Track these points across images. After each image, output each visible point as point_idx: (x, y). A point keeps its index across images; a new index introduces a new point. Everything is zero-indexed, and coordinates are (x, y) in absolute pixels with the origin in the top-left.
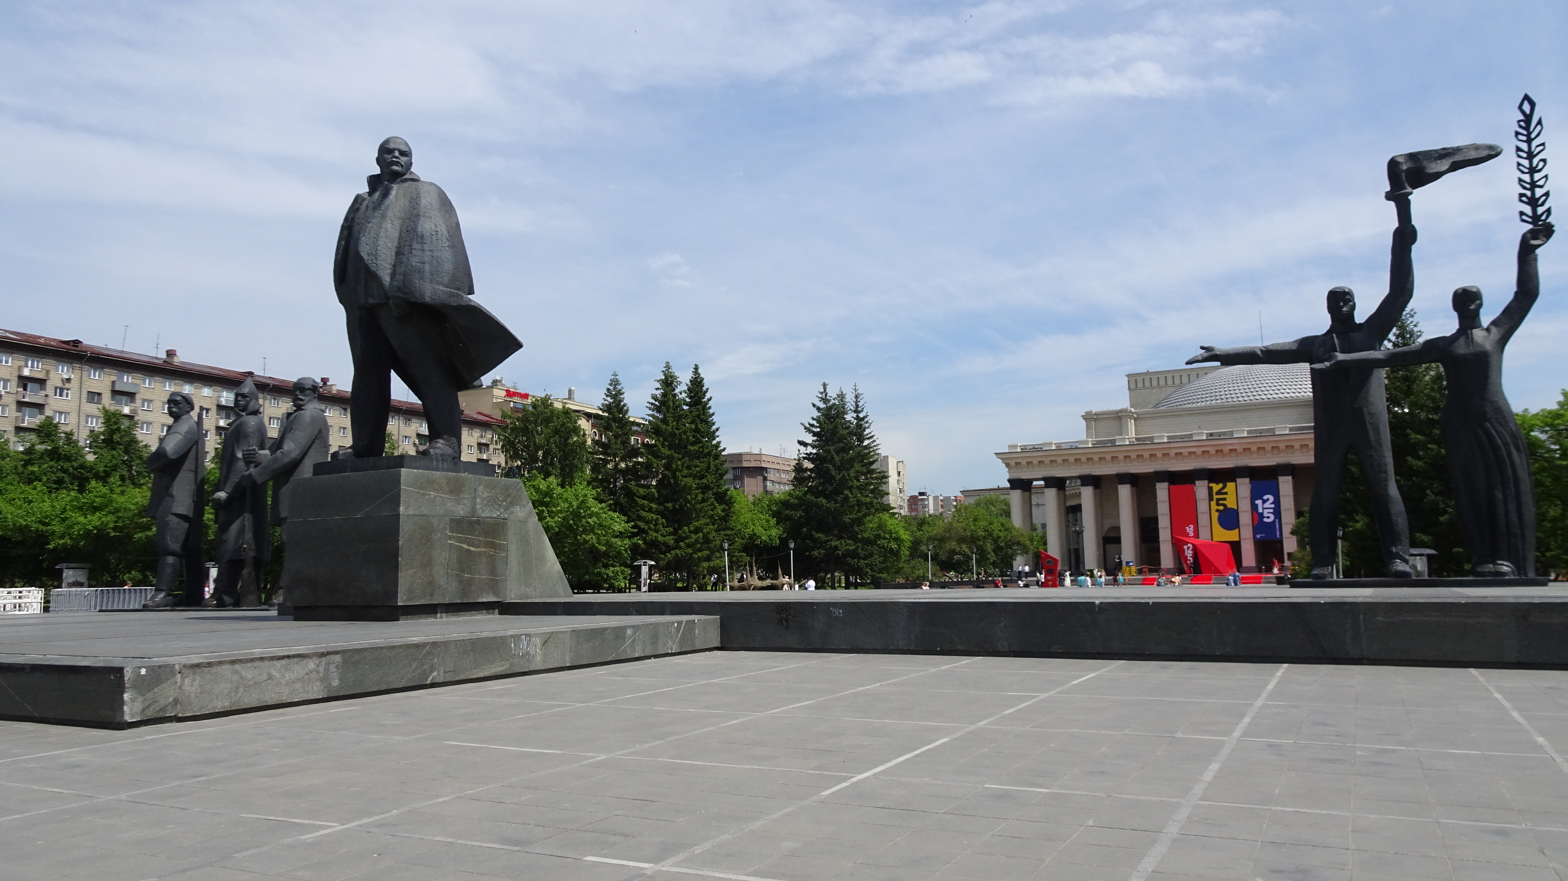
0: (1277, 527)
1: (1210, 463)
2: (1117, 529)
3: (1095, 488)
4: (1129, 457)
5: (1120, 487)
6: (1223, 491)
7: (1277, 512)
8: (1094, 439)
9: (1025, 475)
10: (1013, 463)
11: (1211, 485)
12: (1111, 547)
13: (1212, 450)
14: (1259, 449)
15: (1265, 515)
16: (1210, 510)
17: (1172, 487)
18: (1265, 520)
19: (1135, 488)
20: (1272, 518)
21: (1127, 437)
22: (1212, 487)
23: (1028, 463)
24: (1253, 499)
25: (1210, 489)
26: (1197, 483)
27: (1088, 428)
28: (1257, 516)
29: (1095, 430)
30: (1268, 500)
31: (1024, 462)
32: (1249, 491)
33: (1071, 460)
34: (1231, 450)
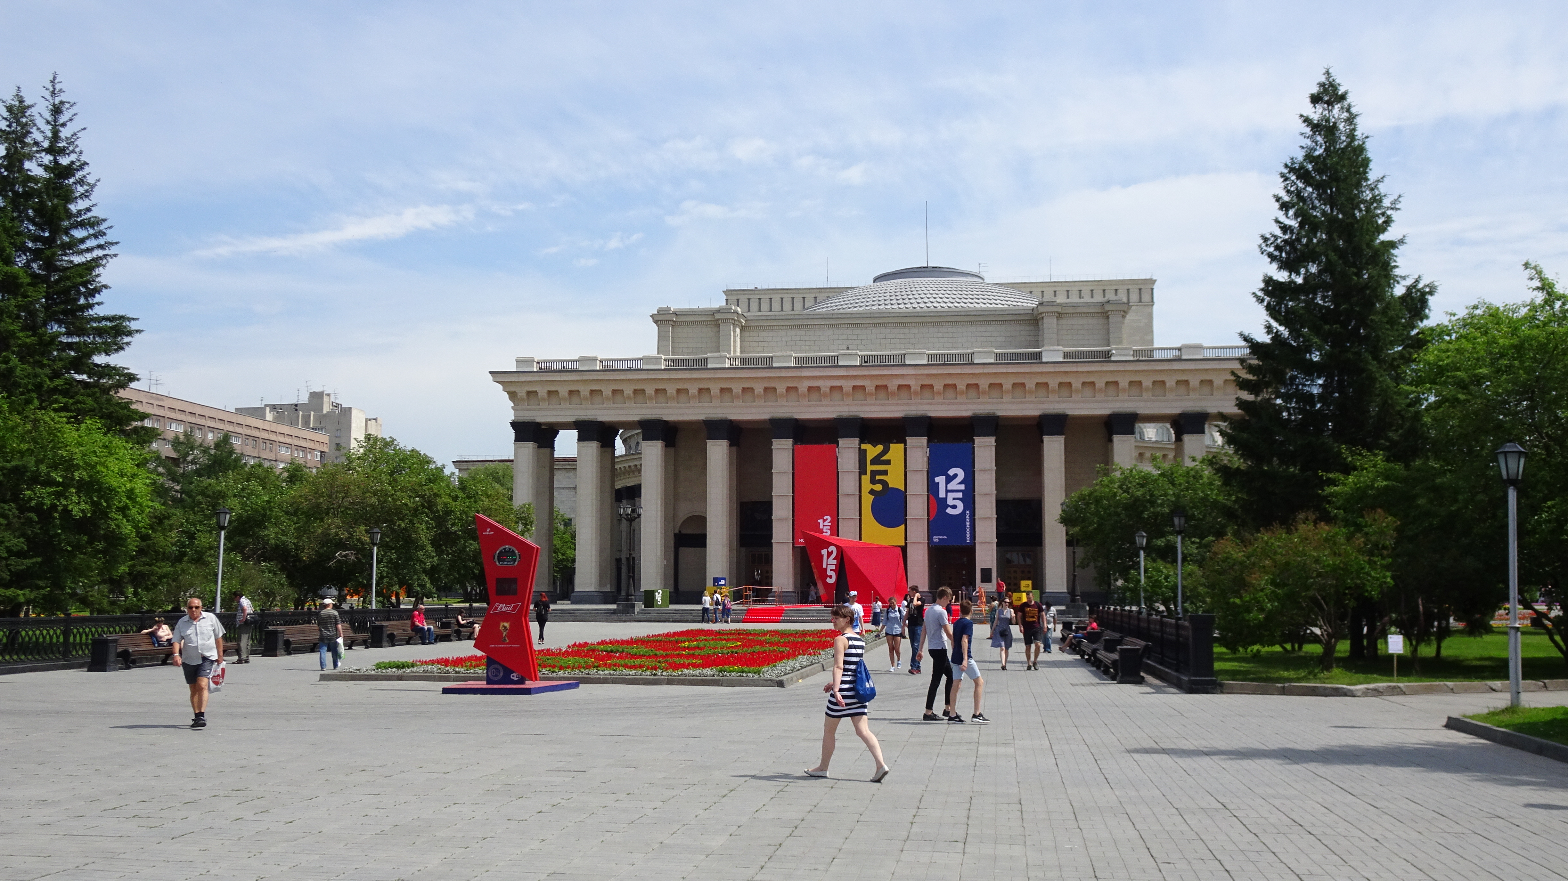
0: (968, 524)
1: (867, 408)
2: (701, 520)
3: (666, 446)
4: (730, 390)
5: (710, 443)
6: (884, 458)
7: (969, 498)
8: (671, 357)
9: (544, 415)
10: (522, 392)
11: (863, 446)
12: (687, 553)
13: (870, 385)
14: (946, 386)
15: (950, 502)
16: (860, 491)
17: (799, 446)
18: (949, 511)
19: (734, 449)
20: (960, 506)
21: (728, 356)
22: (865, 450)
23: (550, 392)
24: (931, 475)
25: (862, 454)
26: (841, 441)
27: (661, 338)
28: (936, 504)
29: (672, 343)
30: (956, 476)
31: (542, 392)
32: (926, 459)
33: (628, 390)
34: (900, 387)
